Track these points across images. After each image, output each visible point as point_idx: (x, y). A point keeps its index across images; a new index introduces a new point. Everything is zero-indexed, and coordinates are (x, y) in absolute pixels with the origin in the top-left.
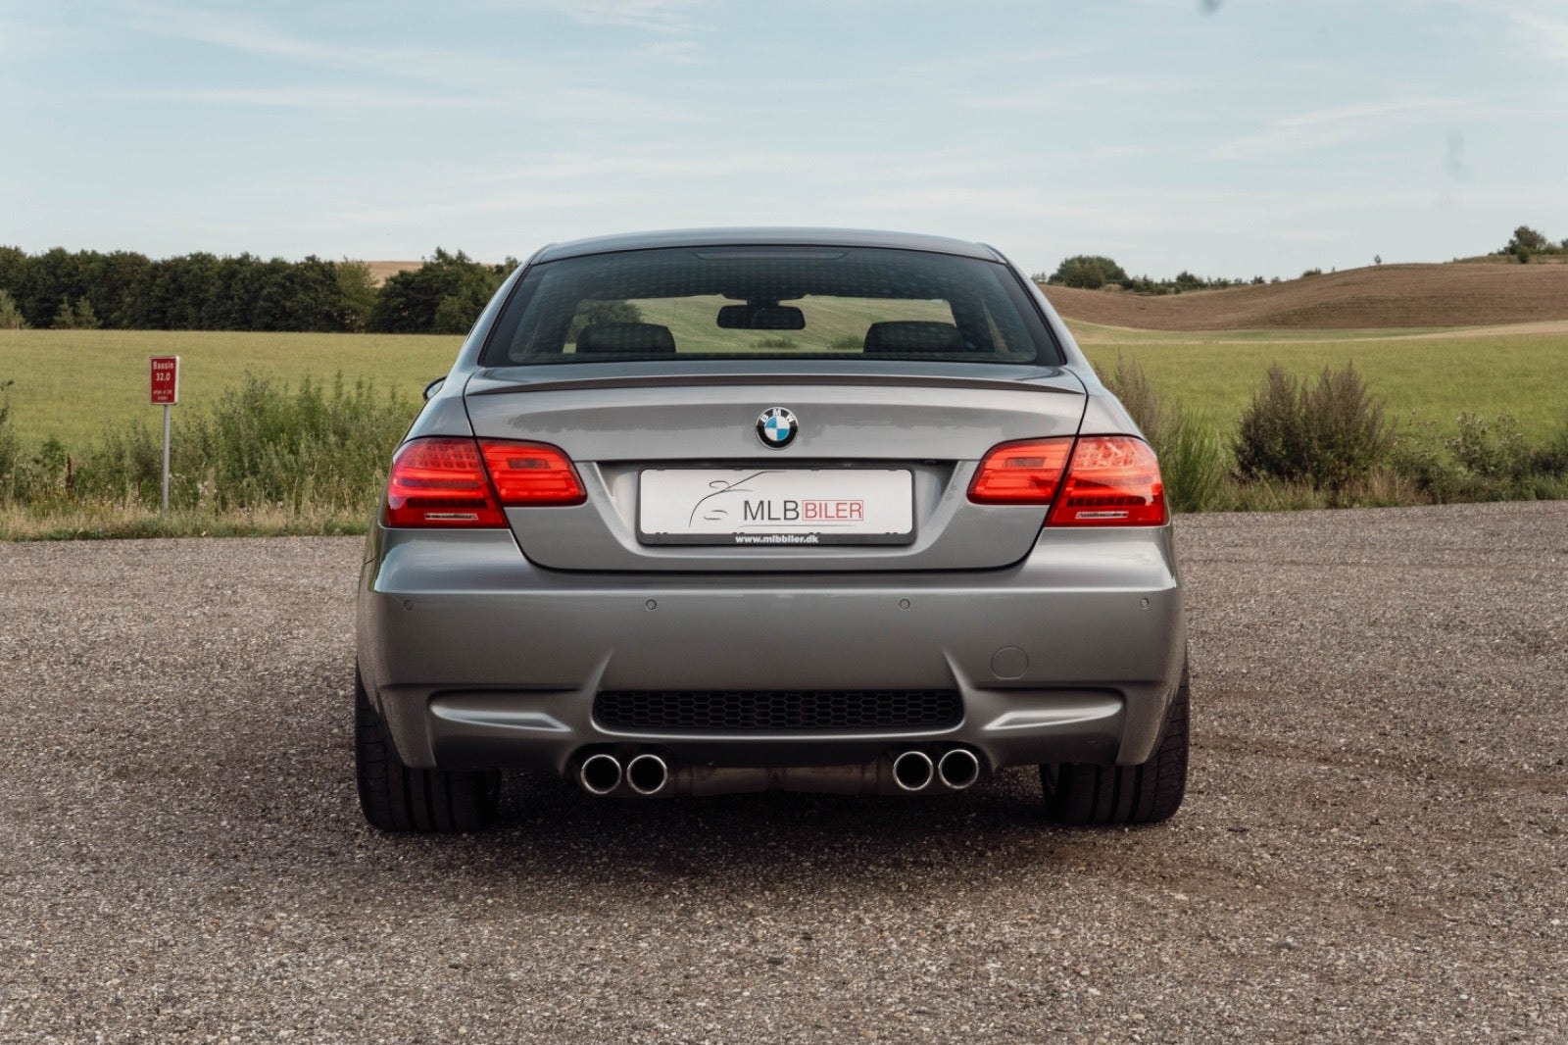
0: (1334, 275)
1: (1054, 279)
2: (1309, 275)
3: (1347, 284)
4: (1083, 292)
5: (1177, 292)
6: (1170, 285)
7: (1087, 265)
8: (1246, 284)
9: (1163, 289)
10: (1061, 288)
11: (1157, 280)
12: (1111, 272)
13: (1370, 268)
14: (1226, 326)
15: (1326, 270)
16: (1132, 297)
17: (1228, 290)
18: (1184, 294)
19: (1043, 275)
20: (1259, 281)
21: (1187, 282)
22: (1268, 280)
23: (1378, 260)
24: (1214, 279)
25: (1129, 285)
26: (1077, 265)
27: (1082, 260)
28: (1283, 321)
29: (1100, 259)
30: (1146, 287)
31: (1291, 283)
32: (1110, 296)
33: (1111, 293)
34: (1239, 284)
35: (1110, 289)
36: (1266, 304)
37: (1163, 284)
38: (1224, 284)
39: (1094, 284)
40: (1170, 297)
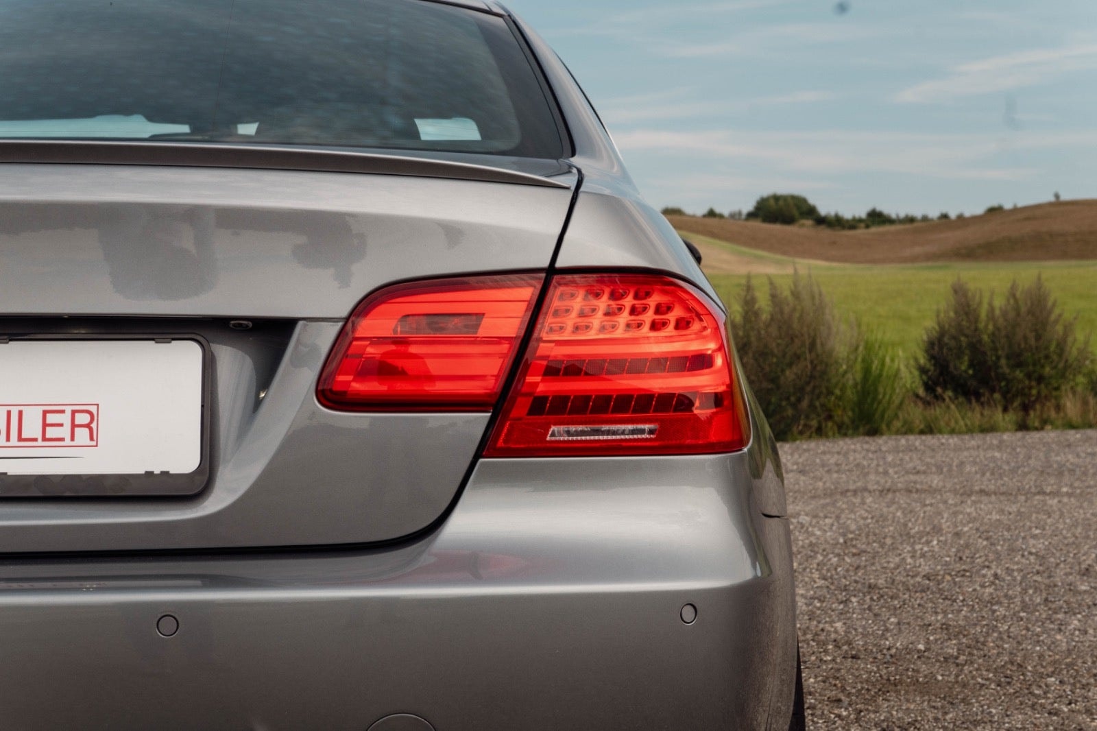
0: (1015, 210)
1: (751, 216)
2: (991, 210)
3: (1027, 219)
4: (777, 228)
5: (867, 227)
6: (860, 220)
7: (781, 203)
8: (932, 220)
9: (853, 224)
10: (757, 224)
11: (847, 214)
12: (804, 209)
13: (1050, 204)
14: (914, 259)
15: (1008, 206)
16: (825, 233)
17: (915, 225)
18: (874, 229)
19: (740, 213)
20: (945, 216)
21: (876, 218)
22: (953, 215)
23: (1057, 196)
24: (902, 215)
25: (821, 221)
26: (772, 202)
27: (776, 198)
28: (968, 253)
29: (794, 198)
30: (836, 223)
31: (975, 219)
32: (804, 231)
33: (804, 228)
34: (924, 219)
35: (803, 225)
36: (953, 238)
37: (854, 219)
38: (911, 220)
39: (787, 220)
40: (860, 232)
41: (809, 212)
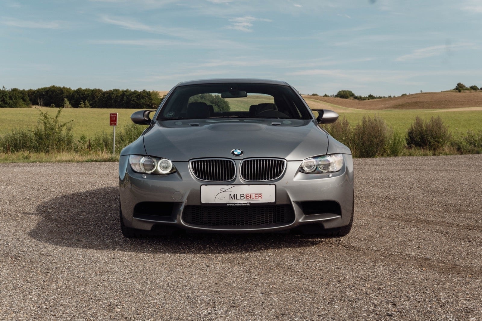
0: (410, 95)
1: (336, 96)
2: (403, 95)
3: (413, 98)
4: (344, 99)
5: (369, 99)
6: (367, 98)
7: (345, 93)
9: (364, 99)
10: (338, 99)
11: (363, 96)
12: (351, 94)
13: (419, 94)
14: (382, 108)
15: (408, 94)
16: (357, 101)
17: (382, 99)
18: (370, 100)
19: (333, 95)
20: (390, 97)
21: (371, 97)
22: (392, 96)
23: (421, 91)
24: (378, 96)
25: (356, 98)
26: (342, 93)
27: (343, 91)
28: (396, 107)
29: (348, 91)
30: (360, 98)
31: (398, 97)
32: (351, 100)
33: (350, 100)
34: (384, 97)
36: (392, 103)
37: (365, 97)
38: (381, 98)
39: (347, 98)
40: (367, 101)
41: (352, 95)
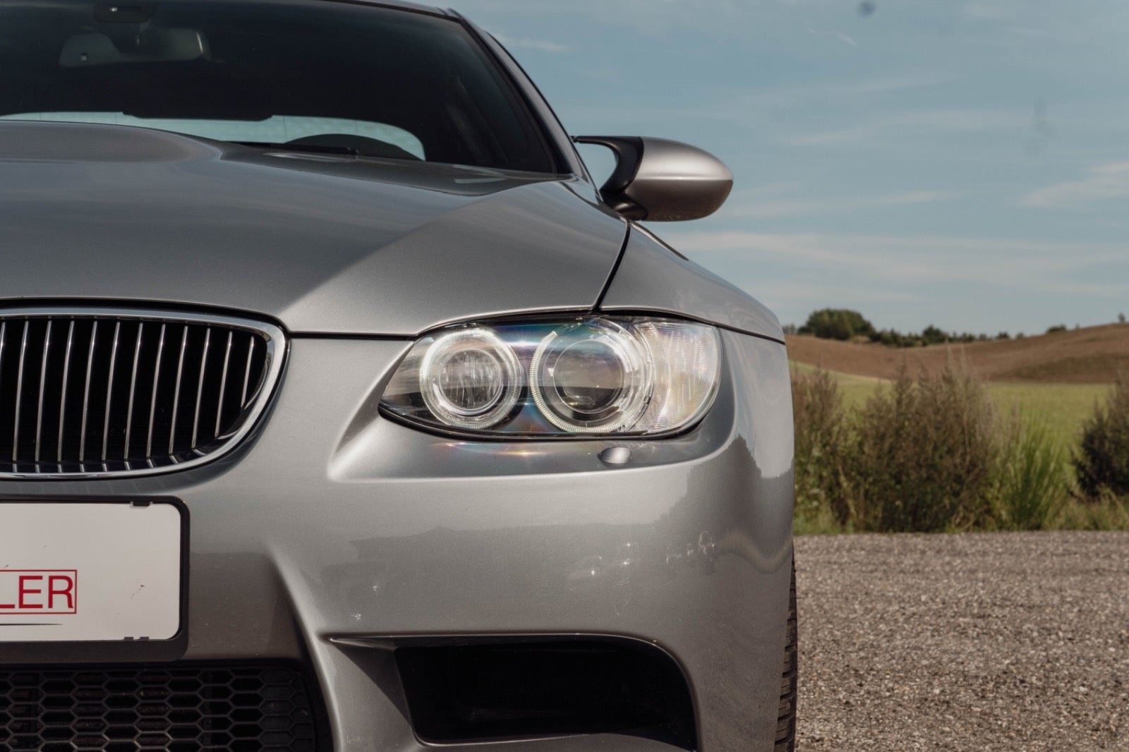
0: (1078, 331)
1: (803, 331)
2: (1054, 331)
3: (1092, 340)
4: (832, 344)
5: (924, 344)
6: (917, 338)
7: (835, 318)
8: (990, 340)
9: (909, 342)
10: (811, 339)
11: (904, 330)
12: (859, 325)
13: (1114, 326)
15: (1070, 326)
16: (879, 349)
17: (974, 344)
18: (931, 348)
19: (793, 327)
20: (1004, 336)
21: (933, 336)
22: (1013, 334)
23: (1122, 318)
24: (959, 334)
25: (877, 338)
26: (826, 318)
27: (831, 313)
29: (848, 313)
30: (892, 340)
31: (1035, 340)
32: (859, 348)
33: (856, 346)
34: (983, 338)
35: (857, 342)
36: (1013, 358)
37: (910, 336)
38: (968, 339)
39: (843, 337)
40: (916, 350)
41: (864, 328)
